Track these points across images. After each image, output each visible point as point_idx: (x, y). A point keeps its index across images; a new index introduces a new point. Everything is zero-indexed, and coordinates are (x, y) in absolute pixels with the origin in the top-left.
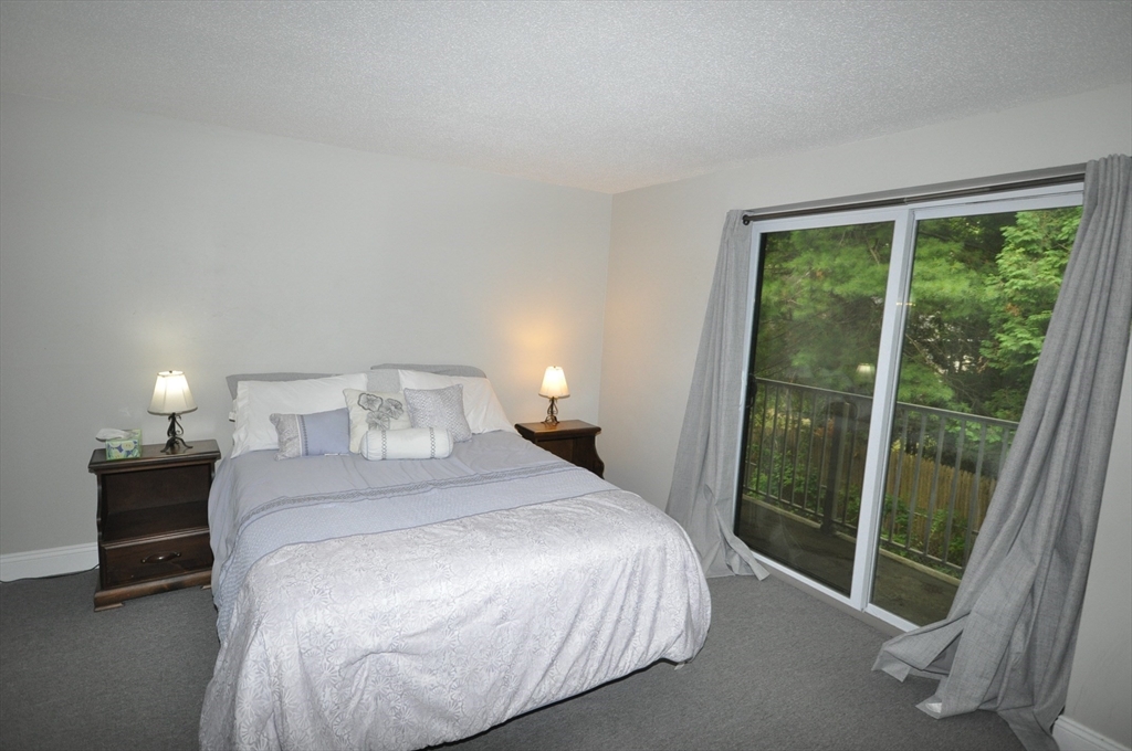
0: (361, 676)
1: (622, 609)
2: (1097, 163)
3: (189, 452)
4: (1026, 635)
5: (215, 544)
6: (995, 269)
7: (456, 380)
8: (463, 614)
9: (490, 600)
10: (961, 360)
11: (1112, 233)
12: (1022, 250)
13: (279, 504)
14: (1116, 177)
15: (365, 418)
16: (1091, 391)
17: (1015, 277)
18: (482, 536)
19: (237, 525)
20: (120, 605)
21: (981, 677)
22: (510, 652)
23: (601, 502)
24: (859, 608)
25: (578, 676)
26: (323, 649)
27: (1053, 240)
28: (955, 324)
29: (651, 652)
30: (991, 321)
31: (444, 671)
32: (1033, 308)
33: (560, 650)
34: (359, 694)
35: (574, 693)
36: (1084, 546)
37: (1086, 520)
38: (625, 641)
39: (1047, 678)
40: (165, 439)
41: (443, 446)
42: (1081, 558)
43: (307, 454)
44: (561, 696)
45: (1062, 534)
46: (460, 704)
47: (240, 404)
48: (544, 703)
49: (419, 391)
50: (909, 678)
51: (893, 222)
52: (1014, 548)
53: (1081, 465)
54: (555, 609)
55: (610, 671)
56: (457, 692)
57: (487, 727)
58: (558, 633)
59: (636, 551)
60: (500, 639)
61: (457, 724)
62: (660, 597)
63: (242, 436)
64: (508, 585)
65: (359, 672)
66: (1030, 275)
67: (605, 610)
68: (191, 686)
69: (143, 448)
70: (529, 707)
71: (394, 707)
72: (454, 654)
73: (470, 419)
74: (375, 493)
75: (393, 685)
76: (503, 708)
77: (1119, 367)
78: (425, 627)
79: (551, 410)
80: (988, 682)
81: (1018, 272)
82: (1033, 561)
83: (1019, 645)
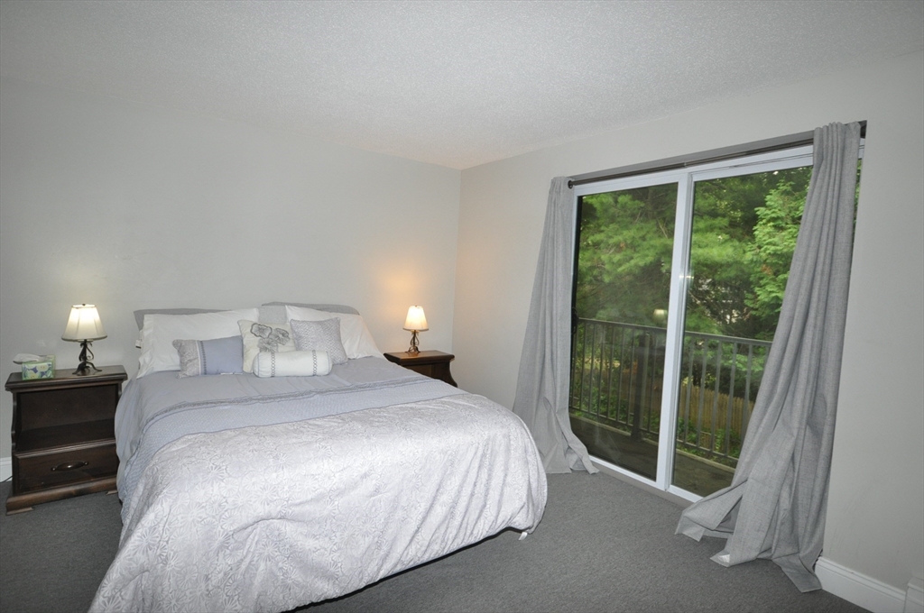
0: (253, 540)
1: (475, 485)
2: (821, 130)
3: (98, 374)
4: (790, 495)
5: (122, 450)
6: (753, 237)
7: (333, 315)
8: (342, 486)
9: (365, 476)
10: (731, 315)
11: (835, 180)
12: (772, 224)
13: (180, 407)
14: (835, 139)
15: (257, 343)
16: (827, 300)
17: (767, 244)
18: (358, 426)
19: (141, 426)
20: (31, 509)
21: (758, 531)
22: (382, 520)
23: (456, 401)
24: (663, 489)
25: (439, 541)
26: (218, 517)
27: (793, 217)
28: (726, 286)
29: (499, 521)
30: (751, 279)
31: (326, 536)
32: (781, 269)
33: (424, 519)
34: (250, 556)
35: (437, 557)
36: (829, 419)
37: (829, 400)
38: (478, 511)
39: (809, 528)
40: (76, 363)
41: (323, 365)
42: (827, 429)
43: (205, 373)
44: (426, 558)
45: (812, 412)
46: (339, 565)
47: (146, 333)
48: (411, 565)
49: (303, 322)
50: (704, 539)
51: (677, 183)
52: (777, 426)
53: (823, 357)
54: (420, 484)
55: (466, 538)
56: (337, 554)
57: (363, 585)
58: (423, 505)
59: (486, 438)
60: (374, 509)
61: (337, 582)
62: (506, 475)
63: (147, 359)
64: (380, 463)
65: (251, 537)
66: (780, 242)
67: (461, 486)
68: (96, 572)
69: (55, 372)
70: (399, 568)
71: (281, 568)
72: (334, 521)
73: (346, 346)
74: (264, 399)
75: (281, 549)
76: (376, 569)
77: (846, 280)
78: (309, 497)
79: (413, 342)
80: (764, 534)
81: (770, 240)
82: (792, 434)
83: (786, 503)
